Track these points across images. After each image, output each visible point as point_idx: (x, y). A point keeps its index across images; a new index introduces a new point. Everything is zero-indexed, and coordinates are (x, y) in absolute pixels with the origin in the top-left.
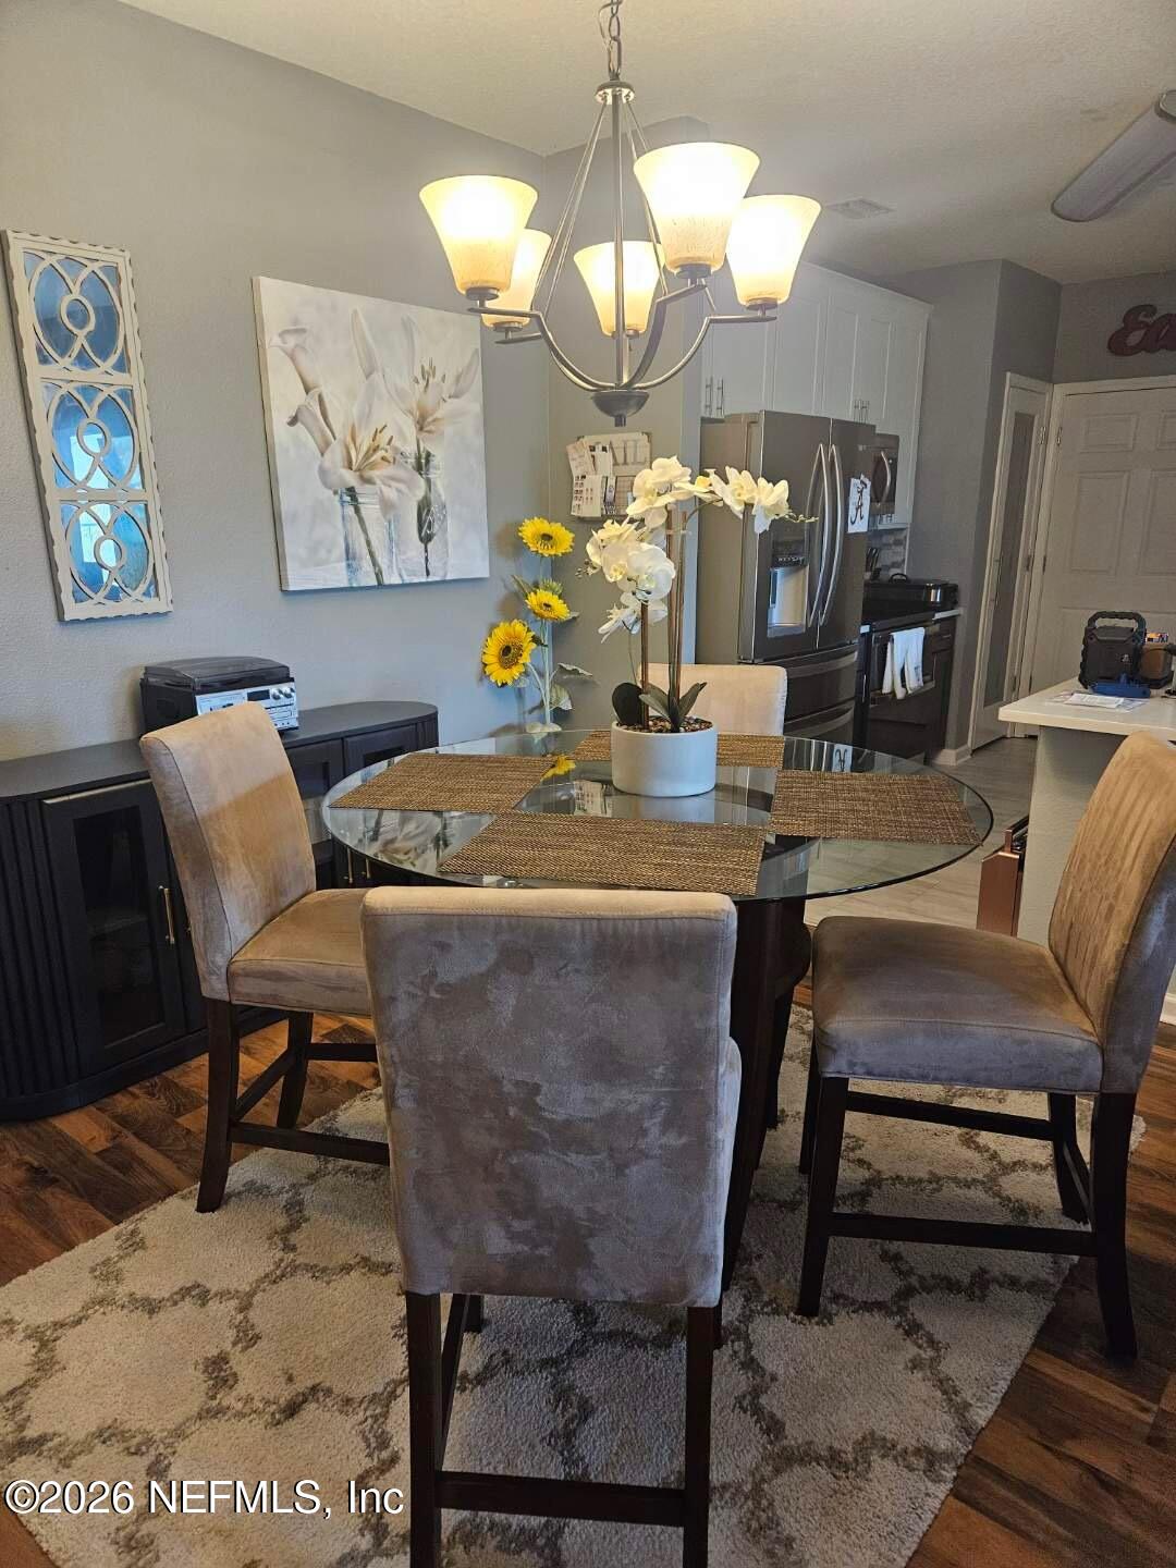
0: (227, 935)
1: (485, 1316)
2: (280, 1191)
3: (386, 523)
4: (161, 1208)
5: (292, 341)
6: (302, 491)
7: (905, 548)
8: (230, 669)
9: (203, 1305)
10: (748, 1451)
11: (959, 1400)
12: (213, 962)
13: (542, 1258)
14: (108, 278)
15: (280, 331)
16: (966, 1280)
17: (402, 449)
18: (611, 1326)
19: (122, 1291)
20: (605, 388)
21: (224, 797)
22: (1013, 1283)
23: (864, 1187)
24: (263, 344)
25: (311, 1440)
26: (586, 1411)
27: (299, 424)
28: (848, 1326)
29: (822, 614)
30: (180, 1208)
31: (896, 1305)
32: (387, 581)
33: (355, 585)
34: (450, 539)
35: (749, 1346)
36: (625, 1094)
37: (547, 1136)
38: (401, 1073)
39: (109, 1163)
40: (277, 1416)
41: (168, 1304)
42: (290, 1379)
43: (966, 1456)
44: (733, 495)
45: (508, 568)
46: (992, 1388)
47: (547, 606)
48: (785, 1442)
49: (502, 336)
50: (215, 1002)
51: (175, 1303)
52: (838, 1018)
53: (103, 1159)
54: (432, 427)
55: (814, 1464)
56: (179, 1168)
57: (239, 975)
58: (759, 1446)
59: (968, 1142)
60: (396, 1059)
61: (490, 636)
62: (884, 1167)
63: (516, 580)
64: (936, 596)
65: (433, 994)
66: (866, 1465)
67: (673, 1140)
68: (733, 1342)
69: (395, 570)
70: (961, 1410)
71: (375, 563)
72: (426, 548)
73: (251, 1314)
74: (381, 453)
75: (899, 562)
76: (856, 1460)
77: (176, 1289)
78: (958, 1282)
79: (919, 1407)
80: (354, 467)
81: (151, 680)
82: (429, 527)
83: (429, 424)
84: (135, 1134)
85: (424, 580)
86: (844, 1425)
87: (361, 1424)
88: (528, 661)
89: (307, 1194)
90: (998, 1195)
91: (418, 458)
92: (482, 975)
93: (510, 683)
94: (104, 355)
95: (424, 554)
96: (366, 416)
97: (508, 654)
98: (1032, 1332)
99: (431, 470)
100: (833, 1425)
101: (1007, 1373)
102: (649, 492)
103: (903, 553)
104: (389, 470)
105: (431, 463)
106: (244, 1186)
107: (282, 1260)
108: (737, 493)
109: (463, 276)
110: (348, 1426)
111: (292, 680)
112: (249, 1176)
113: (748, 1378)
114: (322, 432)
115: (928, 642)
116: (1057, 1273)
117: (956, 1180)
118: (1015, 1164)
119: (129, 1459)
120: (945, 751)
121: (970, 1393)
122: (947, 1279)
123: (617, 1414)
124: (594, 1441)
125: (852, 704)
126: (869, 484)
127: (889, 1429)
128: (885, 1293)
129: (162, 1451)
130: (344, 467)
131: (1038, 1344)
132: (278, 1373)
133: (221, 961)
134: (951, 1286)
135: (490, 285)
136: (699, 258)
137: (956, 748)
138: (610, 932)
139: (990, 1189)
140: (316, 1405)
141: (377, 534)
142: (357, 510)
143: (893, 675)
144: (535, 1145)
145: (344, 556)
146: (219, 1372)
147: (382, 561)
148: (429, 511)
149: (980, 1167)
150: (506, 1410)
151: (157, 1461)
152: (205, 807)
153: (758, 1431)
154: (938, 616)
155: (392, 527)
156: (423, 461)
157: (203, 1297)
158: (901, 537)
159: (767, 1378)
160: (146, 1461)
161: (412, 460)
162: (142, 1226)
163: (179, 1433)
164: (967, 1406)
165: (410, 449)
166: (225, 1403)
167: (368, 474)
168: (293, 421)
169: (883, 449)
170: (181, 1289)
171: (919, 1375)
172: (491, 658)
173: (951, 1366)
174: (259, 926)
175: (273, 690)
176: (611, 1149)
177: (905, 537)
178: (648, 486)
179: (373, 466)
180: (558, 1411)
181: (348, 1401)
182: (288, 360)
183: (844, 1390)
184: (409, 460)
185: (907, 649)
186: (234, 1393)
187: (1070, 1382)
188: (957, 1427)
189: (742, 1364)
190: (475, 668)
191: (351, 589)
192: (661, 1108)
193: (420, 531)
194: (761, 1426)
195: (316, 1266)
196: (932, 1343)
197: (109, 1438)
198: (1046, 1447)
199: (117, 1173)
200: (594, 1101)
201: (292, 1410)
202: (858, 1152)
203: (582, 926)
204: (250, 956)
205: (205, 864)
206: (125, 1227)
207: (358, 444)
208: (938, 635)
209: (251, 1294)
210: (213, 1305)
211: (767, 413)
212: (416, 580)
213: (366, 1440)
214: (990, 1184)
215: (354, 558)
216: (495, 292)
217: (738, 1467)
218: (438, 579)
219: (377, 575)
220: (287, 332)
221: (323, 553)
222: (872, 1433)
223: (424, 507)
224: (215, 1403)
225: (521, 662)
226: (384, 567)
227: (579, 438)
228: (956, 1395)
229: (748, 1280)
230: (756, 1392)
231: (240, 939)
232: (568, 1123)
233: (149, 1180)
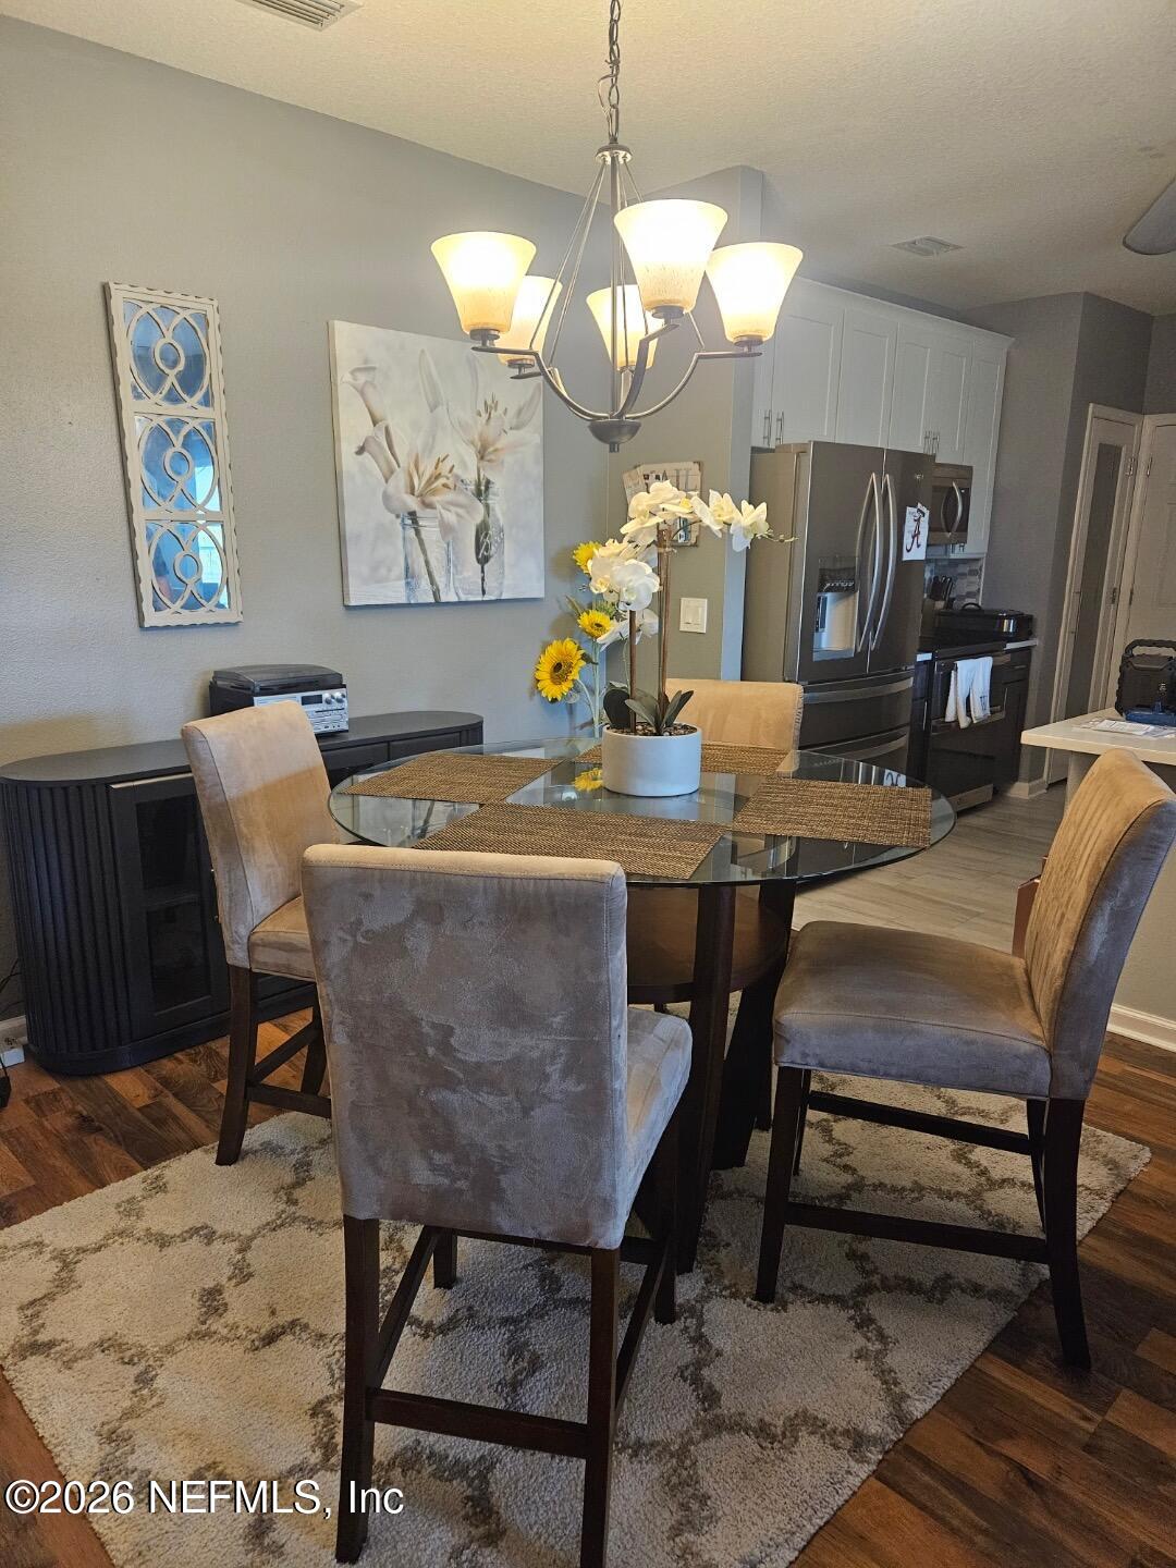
0: (249, 908)
1: (458, 1275)
2: (292, 1152)
3: (445, 545)
4: (185, 1158)
5: (362, 378)
6: (365, 514)
7: (980, 578)
8: (292, 675)
9: (208, 1244)
10: (681, 1415)
11: (897, 1390)
12: (236, 932)
13: (461, 1192)
14: (197, 323)
15: (353, 368)
16: (929, 1284)
17: (464, 477)
18: (572, 1294)
19: (142, 1225)
20: (600, 418)
21: (254, 784)
22: (976, 1290)
23: (844, 1191)
24: (336, 380)
25: (283, 1366)
26: (535, 1365)
27: (366, 454)
28: (800, 1316)
29: (873, 640)
30: (202, 1160)
31: (855, 1303)
32: (444, 599)
33: (412, 602)
34: (506, 560)
35: (701, 1324)
36: (527, 1041)
37: (461, 1076)
38: (336, 1011)
39: (148, 1118)
40: (257, 1343)
41: (178, 1240)
42: (273, 1313)
43: (896, 1443)
44: (712, 515)
45: (564, 589)
46: (934, 1384)
47: (599, 625)
48: (719, 1411)
49: (516, 372)
50: (237, 969)
51: (185, 1240)
52: (793, 1009)
53: (143, 1114)
54: (493, 457)
55: (743, 1433)
56: (208, 1127)
57: (258, 945)
58: (693, 1411)
59: (959, 1157)
60: (332, 997)
61: (544, 652)
62: (871, 1176)
63: (570, 601)
64: (1008, 626)
65: (360, 939)
66: (793, 1439)
67: (572, 1086)
68: (686, 1318)
69: (453, 590)
70: (898, 1400)
71: (432, 582)
72: (483, 568)
73: (249, 1255)
74: (442, 481)
75: (973, 591)
76: (784, 1433)
77: (187, 1228)
78: (920, 1284)
79: (857, 1393)
80: (416, 493)
81: (219, 683)
82: (487, 549)
83: (490, 453)
84: (175, 1095)
85: (479, 598)
86: (780, 1402)
87: (329, 1356)
88: (577, 678)
89: (315, 1156)
90: (980, 1208)
91: (478, 485)
92: (400, 924)
93: (559, 698)
94: (191, 392)
95: (480, 575)
96: (429, 448)
97: (560, 671)
98: (987, 1336)
99: (490, 496)
100: (768, 1401)
101: (953, 1372)
102: (642, 513)
103: (980, 583)
104: (450, 496)
105: (491, 490)
106: (261, 1145)
107: (284, 1212)
108: (717, 513)
109: (468, 318)
110: (318, 1357)
111: (344, 686)
112: (267, 1137)
113: (694, 1352)
114: (388, 463)
115: (995, 672)
116: (1023, 1284)
117: (939, 1192)
118: (1004, 1181)
119: (121, 1367)
120: (1017, 784)
121: (910, 1385)
122: (910, 1281)
123: (564, 1370)
124: (538, 1392)
125: (908, 728)
126: (927, 513)
127: (823, 1411)
128: (846, 1286)
129: (151, 1363)
130: (406, 493)
131: (991, 1349)
132: (263, 1307)
133: (243, 931)
134: (911, 1287)
135: (491, 326)
136: (670, 301)
137: (1030, 781)
138: (508, 888)
139: (973, 1202)
140: (292, 1338)
141: (436, 555)
142: (418, 533)
143: (956, 704)
144: (450, 1083)
145: (403, 576)
146: (212, 1301)
147: (440, 580)
148: (486, 535)
149: (967, 1179)
150: (461, 1358)
151: (146, 1372)
152: (235, 791)
153: (693, 1399)
154: (1010, 646)
155: (451, 548)
156: (483, 488)
157: (209, 1236)
158: (975, 567)
159: (713, 1353)
160: (135, 1370)
161: (472, 487)
162: (167, 1172)
163: (169, 1350)
164: (904, 1397)
165: (471, 477)
166: (213, 1328)
167: (430, 499)
168: (361, 451)
169: (953, 479)
170: (191, 1229)
171: (862, 1364)
172: (544, 673)
173: (893, 1360)
174: (281, 902)
175: (326, 695)
176: (517, 1093)
177: (981, 567)
178: (640, 508)
179: (434, 492)
180: (510, 1363)
181: (321, 1336)
182: (358, 395)
183: (785, 1370)
184: (469, 487)
185: (972, 678)
186: (222, 1321)
187: (1017, 1387)
188: (891, 1414)
189: (690, 1338)
190: (529, 683)
191: (409, 605)
192: (561, 1055)
193: (477, 553)
194: (698, 1395)
195: (313, 1219)
196: (882, 1337)
197: (108, 1349)
198: (978, 1443)
199: (152, 1126)
200: (500, 1045)
201: (271, 1339)
202: (846, 1158)
203: (485, 883)
204: (269, 928)
205: (232, 841)
206: (153, 1172)
207: (420, 472)
208: (1010, 665)
209: (252, 1238)
210: (217, 1245)
211: (816, 444)
212: (472, 599)
213: (331, 1370)
214: (975, 1197)
215: (413, 578)
216: (496, 333)
217: (669, 1428)
218: (493, 598)
219: (434, 594)
220: (359, 370)
221: (383, 571)
222: (805, 1411)
223: (482, 531)
224: (204, 1327)
225: (570, 678)
226: (441, 587)
227: (635, 467)
228: (895, 1386)
229: (712, 1265)
230: (699, 1364)
231: (261, 912)
232: (479, 1065)
233: (182, 1135)
